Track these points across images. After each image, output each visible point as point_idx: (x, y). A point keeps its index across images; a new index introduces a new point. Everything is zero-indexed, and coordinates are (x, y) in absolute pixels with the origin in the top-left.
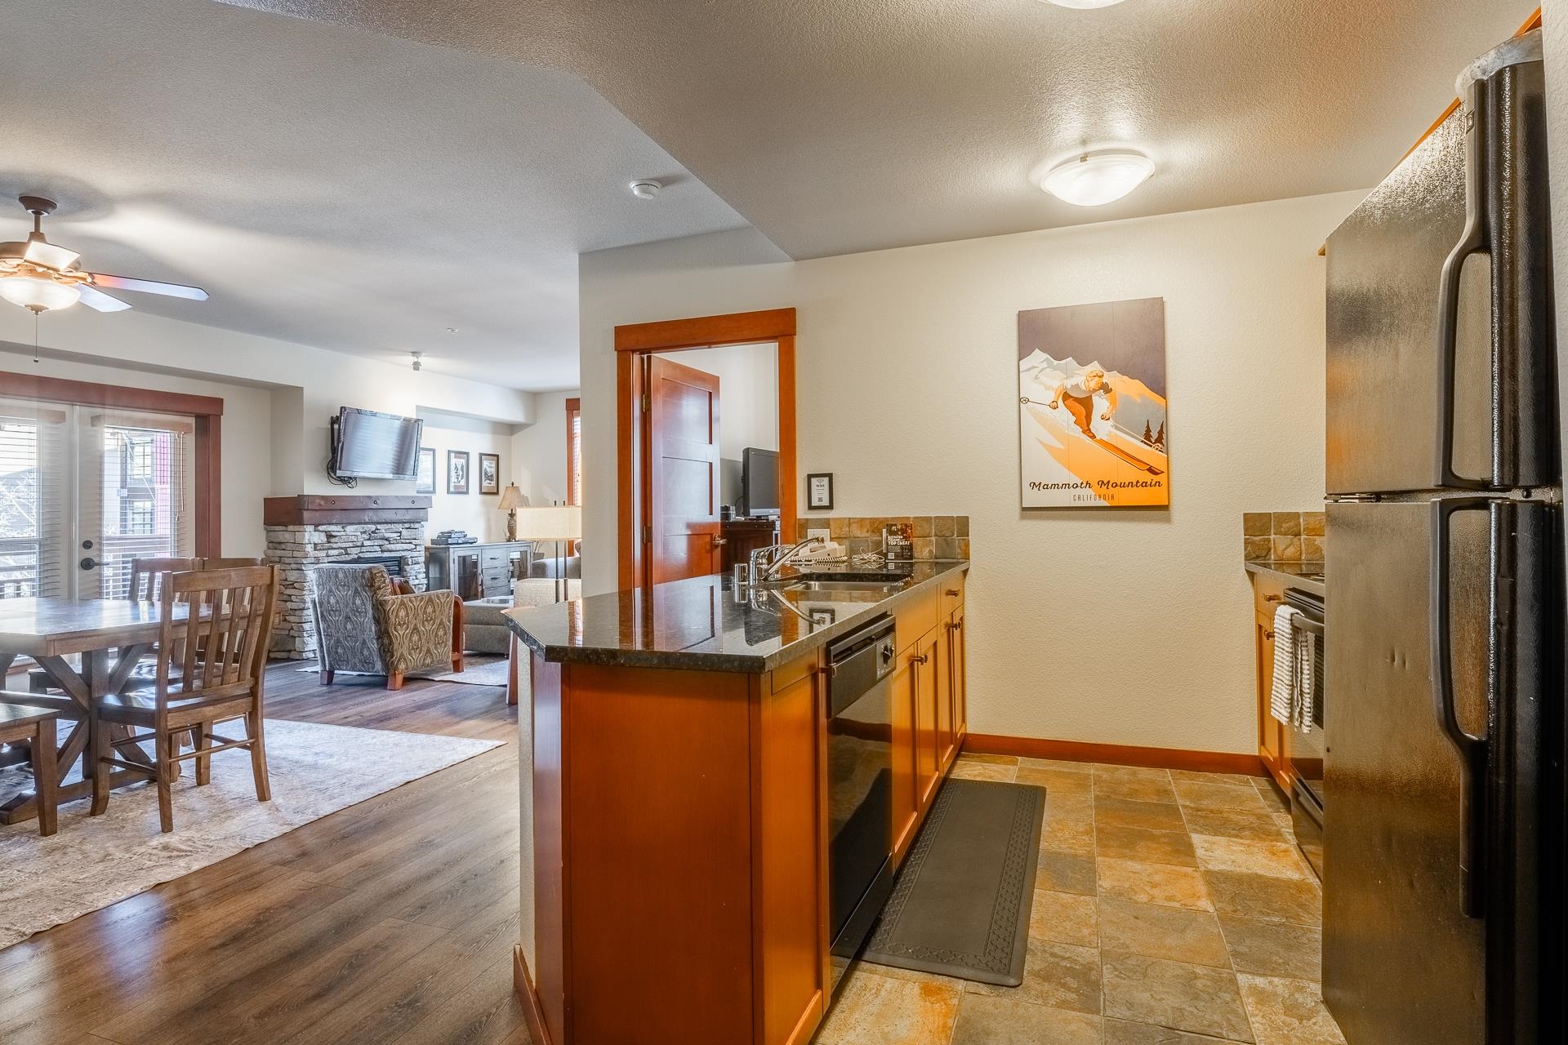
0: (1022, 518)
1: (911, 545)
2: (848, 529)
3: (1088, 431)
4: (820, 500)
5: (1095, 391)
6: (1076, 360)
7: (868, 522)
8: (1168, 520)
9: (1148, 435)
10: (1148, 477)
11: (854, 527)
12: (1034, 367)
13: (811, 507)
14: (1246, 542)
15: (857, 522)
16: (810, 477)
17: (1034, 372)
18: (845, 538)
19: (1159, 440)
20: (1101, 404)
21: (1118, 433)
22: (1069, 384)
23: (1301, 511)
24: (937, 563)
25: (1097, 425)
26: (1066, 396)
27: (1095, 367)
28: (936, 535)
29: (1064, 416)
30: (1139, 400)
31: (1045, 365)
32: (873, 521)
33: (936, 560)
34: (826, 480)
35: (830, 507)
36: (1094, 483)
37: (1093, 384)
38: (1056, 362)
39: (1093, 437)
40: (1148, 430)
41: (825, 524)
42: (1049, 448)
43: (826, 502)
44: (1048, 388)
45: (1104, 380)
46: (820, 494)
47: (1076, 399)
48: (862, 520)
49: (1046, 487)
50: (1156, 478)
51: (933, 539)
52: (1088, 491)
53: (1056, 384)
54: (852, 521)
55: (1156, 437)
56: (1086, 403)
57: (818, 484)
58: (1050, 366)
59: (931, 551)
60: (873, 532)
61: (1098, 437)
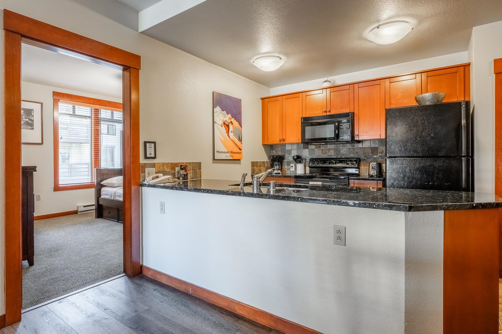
0: (213, 163)
1: (187, 173)
2: (162, 168)
3: (228, 135)
4: (150, 154)
5: (230, 123)
6: (226, 112)
7: (170, 164)
8: (240, 163)
9: (239, 139)
10: (239, 151)
11: (165, 166)
12: (217, 112)
13: (146, 157)
14: (252, 169)
15: (166, 165)
16: (145, 143)
17: (218, 113)
18: (161, 172)
19: (241, 140)
20: (231, 127)
21: (234, 137)
22: (225, 119)
23: (258, 161)
24: (192, 180)
25: (230, 133)
26: (224, 123)
27: (230, 115)
28: (192, 170)
29: (223, 129)
30: (238, 128)
31: (219, 112)
32: (172, 164)
33: (192, 179)
34: (153, 145)
35: (155, 158)
36: (230, 152)
37: (229, 121)
38: (222, 112)
39: (229, 137)
40: (239, 137)
41: (153, 165)
42: (220, 139)
43: (153, 155)
44: (220, 120)
45: (232, 120)
46: (150, 152)
47: (226, 125)
48: (168, 163)
49: (220, 152)
50: (241, 151)
51: (191, 171)
52: (228, 155)
53: (222, 119)
54: (164, 164)
55: (240, 140)
56: (228, 126)
57: (150, 146)
58: (221, 112)
59: (191, 176)
60: (172, 169)
61: (230, 138)
